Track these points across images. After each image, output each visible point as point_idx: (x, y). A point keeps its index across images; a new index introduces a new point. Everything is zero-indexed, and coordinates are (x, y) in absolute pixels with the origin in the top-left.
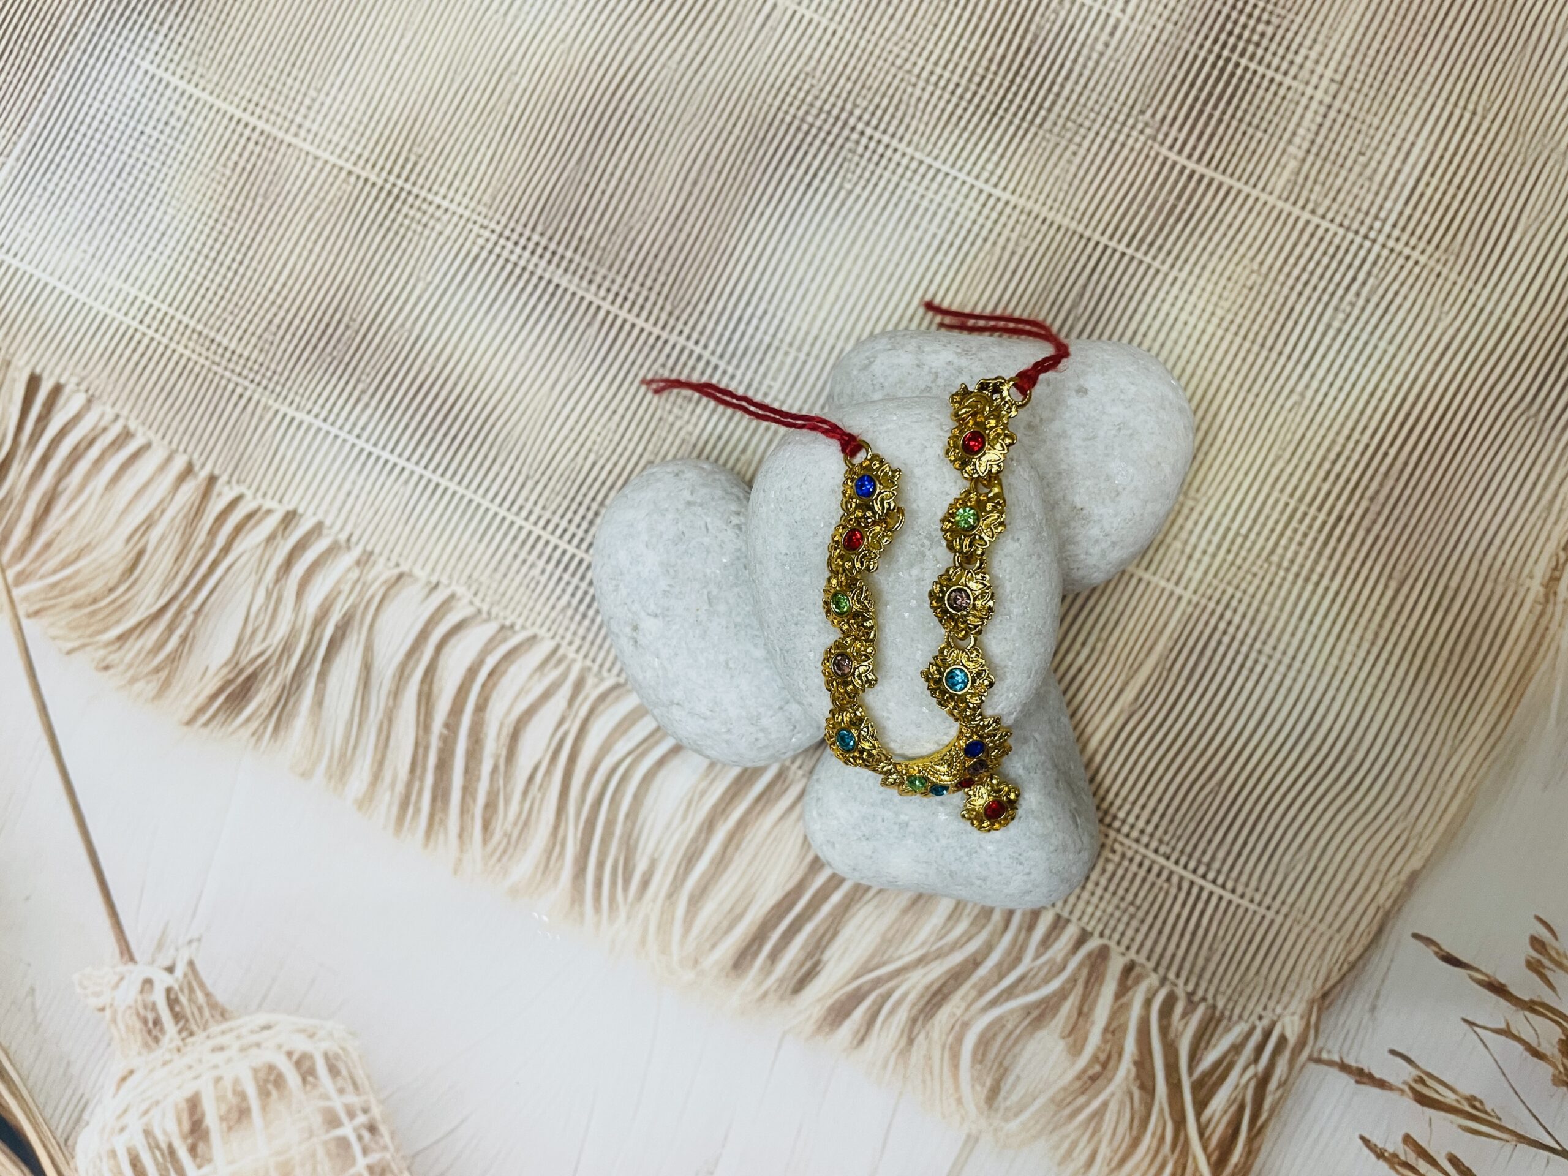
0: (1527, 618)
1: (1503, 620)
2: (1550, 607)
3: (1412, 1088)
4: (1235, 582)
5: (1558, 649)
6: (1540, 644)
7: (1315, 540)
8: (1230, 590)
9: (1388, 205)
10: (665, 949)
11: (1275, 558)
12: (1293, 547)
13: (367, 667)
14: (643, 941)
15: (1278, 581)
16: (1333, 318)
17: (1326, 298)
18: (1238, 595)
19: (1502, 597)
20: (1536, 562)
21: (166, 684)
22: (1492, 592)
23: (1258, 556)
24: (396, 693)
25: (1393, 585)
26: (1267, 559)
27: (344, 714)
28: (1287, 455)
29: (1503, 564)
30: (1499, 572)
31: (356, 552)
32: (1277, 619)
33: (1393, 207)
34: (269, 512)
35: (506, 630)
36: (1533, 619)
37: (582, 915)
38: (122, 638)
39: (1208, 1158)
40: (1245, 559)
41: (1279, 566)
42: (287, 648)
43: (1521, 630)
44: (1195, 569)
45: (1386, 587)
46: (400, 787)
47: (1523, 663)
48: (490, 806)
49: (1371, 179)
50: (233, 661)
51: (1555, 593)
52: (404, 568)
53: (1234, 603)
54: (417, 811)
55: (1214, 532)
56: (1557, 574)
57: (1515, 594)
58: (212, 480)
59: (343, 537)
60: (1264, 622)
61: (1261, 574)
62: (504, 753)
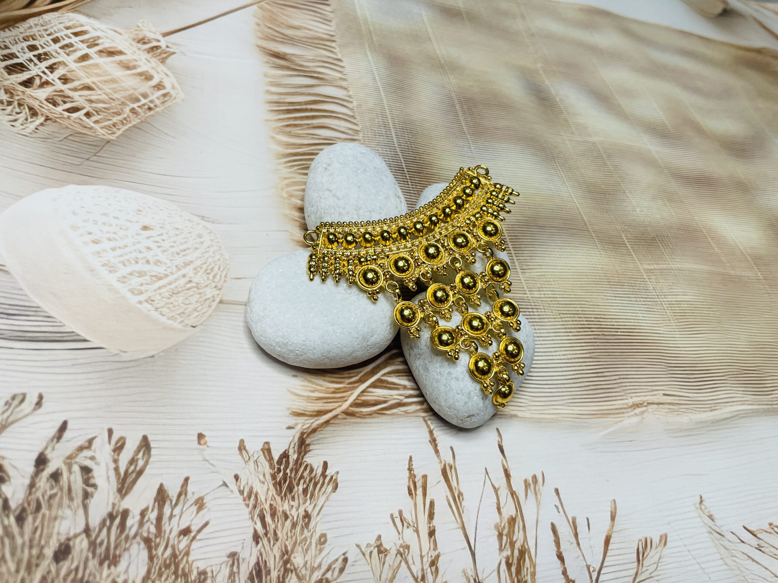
0: (620, 404)
1: (612, 397)
2: (630, 410)
3: (445, 465)
4: (545, 308)
5: (622, 421)
6: (617, 414)
7: (578, 325)
8: (541, 307)
9: (670, 297)
10: (288, 185)
11: (562, 316)
12: (570, 319)
13: (312, 86)
14: (286, 178)
15: (557, 320)
16: (632, 297)
17: (634, 293)
18: (543, 310)
19: (617, 392)
20: (636, 396)
21: (266, 40)
22: (616, 388)
23: (558, 310)
24: (310, 94)
25: (588, 355)
26: (560, 314)
27: (293, 82)
28: (590, 304)
29: (626, 386)
30: (622, 386)
31: (343, 77)
32: (547, 325)
33: (670, 298)
34: (337, 55)
35: (353, 117)
36: (622, 406)
37: (280, 159)
38: (270, 28)
39: (356, 399)
40: (553, 307)
41: (561, 318)
42: (301, 66)
43: (615, 405)
44: (538, 294)
45: (586, 353)
46: (282, 101)
47: (607, 412)
48: (295, 126)
49: (670, 289)
50: (285, 54)
51: (635, 409)
52: (350, 89)
53: (539, 310)
54: (279, 106)
55: (552, 294)
56: (640, 406)
57: (622, 396)
58: (334, 41)
59: (345, 73)
60: (542, 322)
61: (554, 314)
62: (315, 126)
